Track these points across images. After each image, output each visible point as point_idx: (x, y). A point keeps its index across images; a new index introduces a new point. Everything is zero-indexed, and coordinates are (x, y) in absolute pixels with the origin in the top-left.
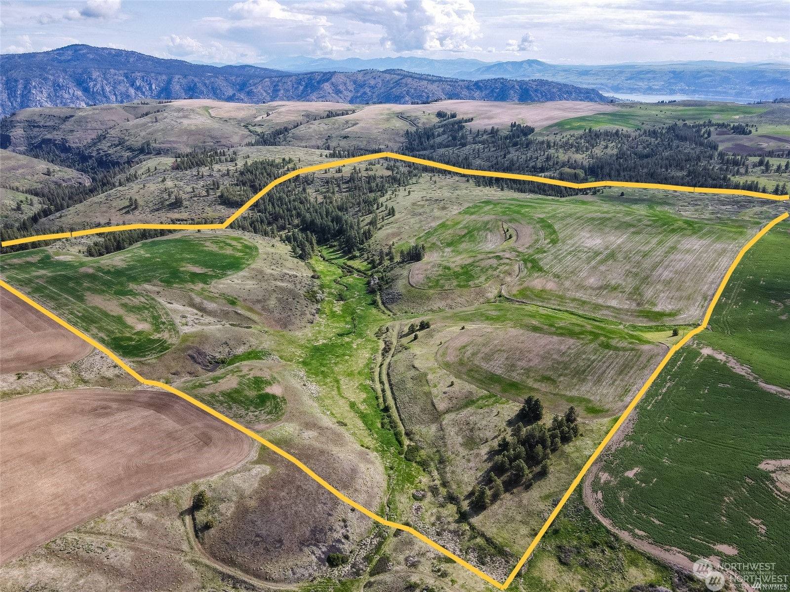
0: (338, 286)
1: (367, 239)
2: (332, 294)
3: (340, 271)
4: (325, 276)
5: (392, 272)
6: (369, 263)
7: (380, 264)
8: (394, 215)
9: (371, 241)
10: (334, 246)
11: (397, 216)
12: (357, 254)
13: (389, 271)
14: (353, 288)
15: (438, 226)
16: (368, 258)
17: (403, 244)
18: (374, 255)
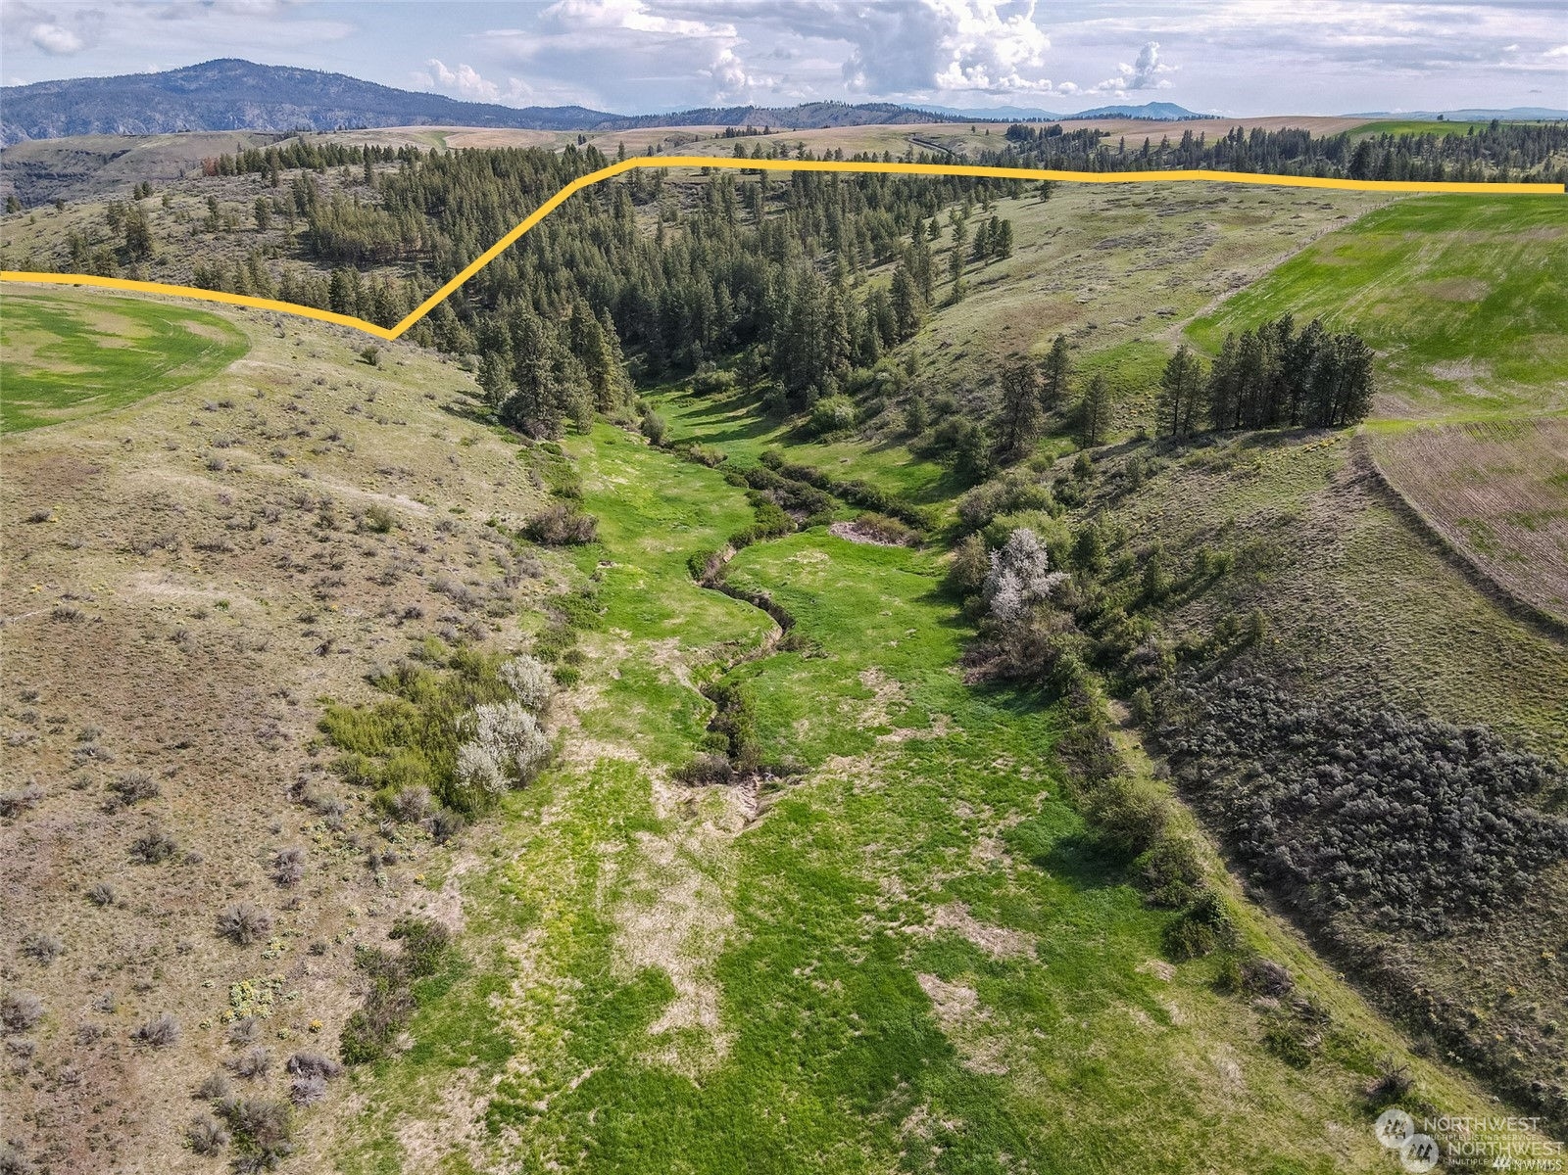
0: (717, 611)
1: (889, 343)
3: (738, 500)
4: (634, 524)
5: (1141, 505)
6: (925, 455)
7: (1007, 454)
8: (1004, 255)
10: (718, 387)
11: (1018, 258)
12: (843, 407)
13: (1114, 501)
14: (838, 627)
15: (1277, 273)
16: (914, 426)
17: (1125, 352)
18: (945, 409)
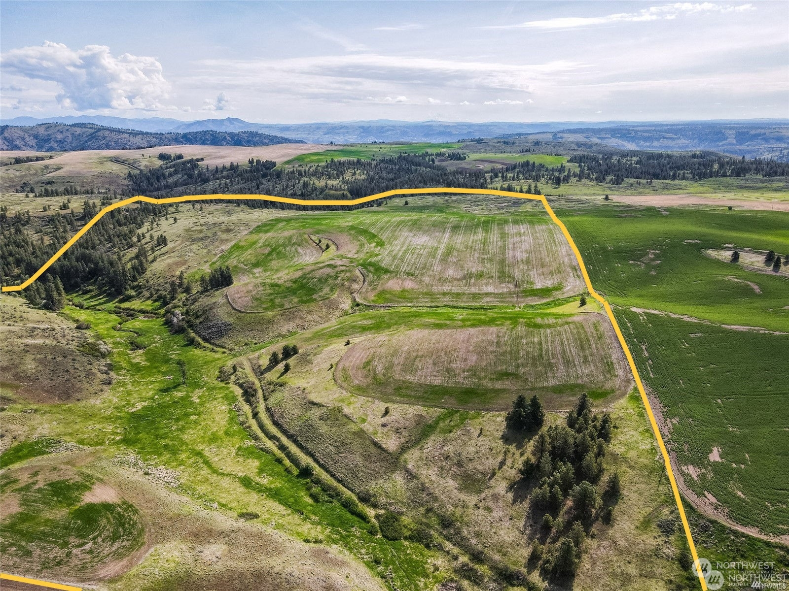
0: (123, 334)
1: (140, 275)
2: (119, 343)
3: (114, 317)
4: (97, 325)
5: (197, 304)
6: (155, 301)
7: (173, 298)
8: (166, 245)
9: (148, 274)
10: (90, 291)
11: (170, 245)
12: (133, 293)
13: (193, 304)
14: (147, 332)
15: (231, 248)
16: (152, 295)
17: (196, 272)
18: (158, 290)
